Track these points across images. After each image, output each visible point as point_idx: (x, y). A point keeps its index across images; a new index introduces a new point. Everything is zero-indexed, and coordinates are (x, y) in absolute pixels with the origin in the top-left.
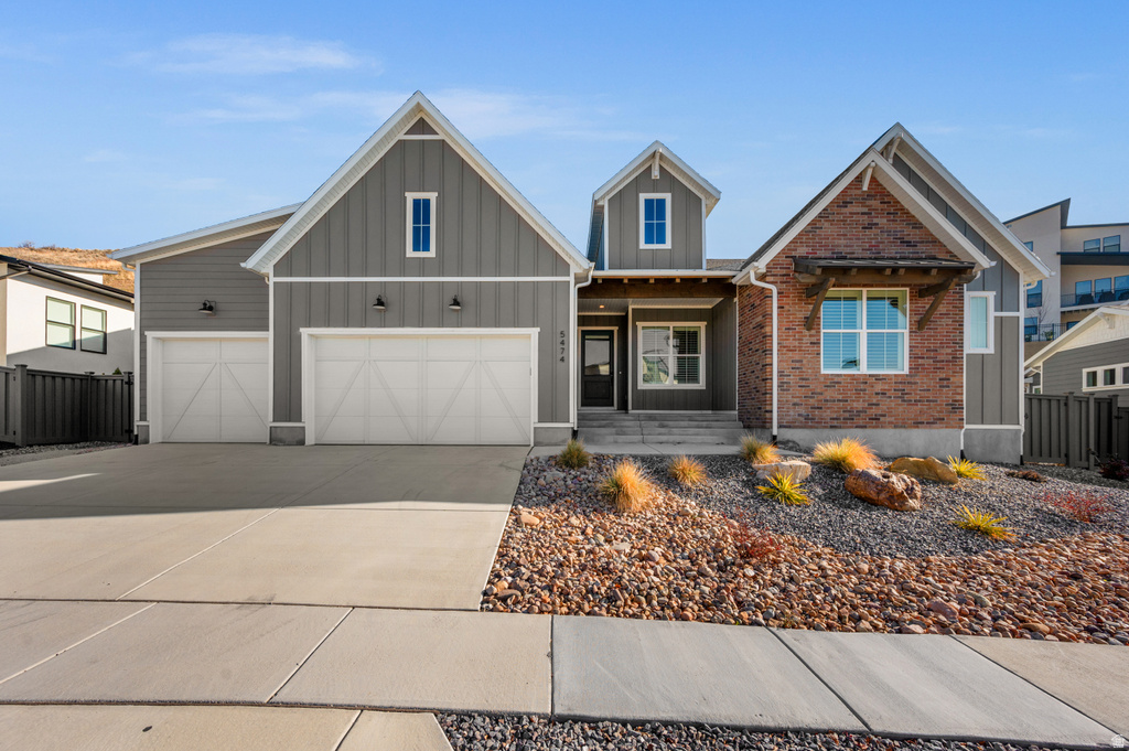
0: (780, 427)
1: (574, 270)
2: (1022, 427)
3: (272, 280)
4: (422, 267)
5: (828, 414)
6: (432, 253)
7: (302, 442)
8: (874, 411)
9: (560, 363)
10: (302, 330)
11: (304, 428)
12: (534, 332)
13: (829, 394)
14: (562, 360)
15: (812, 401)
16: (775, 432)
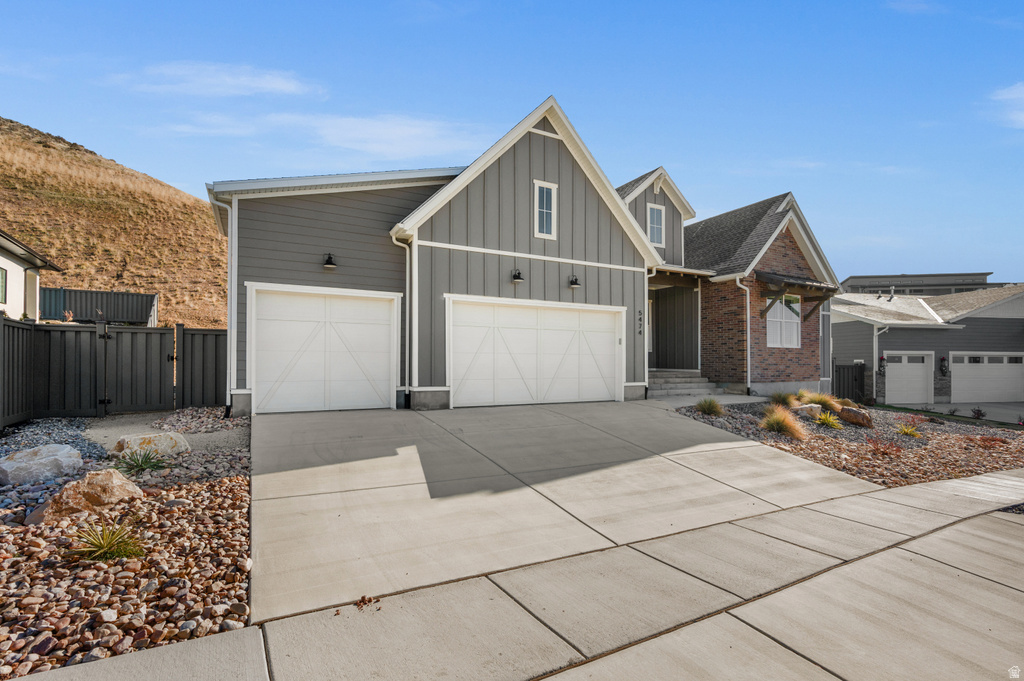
0: (751, 382)
1: (648, 264)
2: (830, 379)
3: (416, 242)
4: (545, 248)
5: (770, 373)
6: (553, 236)
7: (446, 406)
8: (788, 371)
9: (638, 335)
10: (446, 295)
11: (449, 392)
12: (623, 309)
13: (771, 360)
14: (640, 332)
15: (764, 365)
16: (749, 386)
